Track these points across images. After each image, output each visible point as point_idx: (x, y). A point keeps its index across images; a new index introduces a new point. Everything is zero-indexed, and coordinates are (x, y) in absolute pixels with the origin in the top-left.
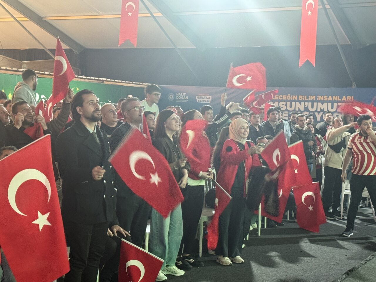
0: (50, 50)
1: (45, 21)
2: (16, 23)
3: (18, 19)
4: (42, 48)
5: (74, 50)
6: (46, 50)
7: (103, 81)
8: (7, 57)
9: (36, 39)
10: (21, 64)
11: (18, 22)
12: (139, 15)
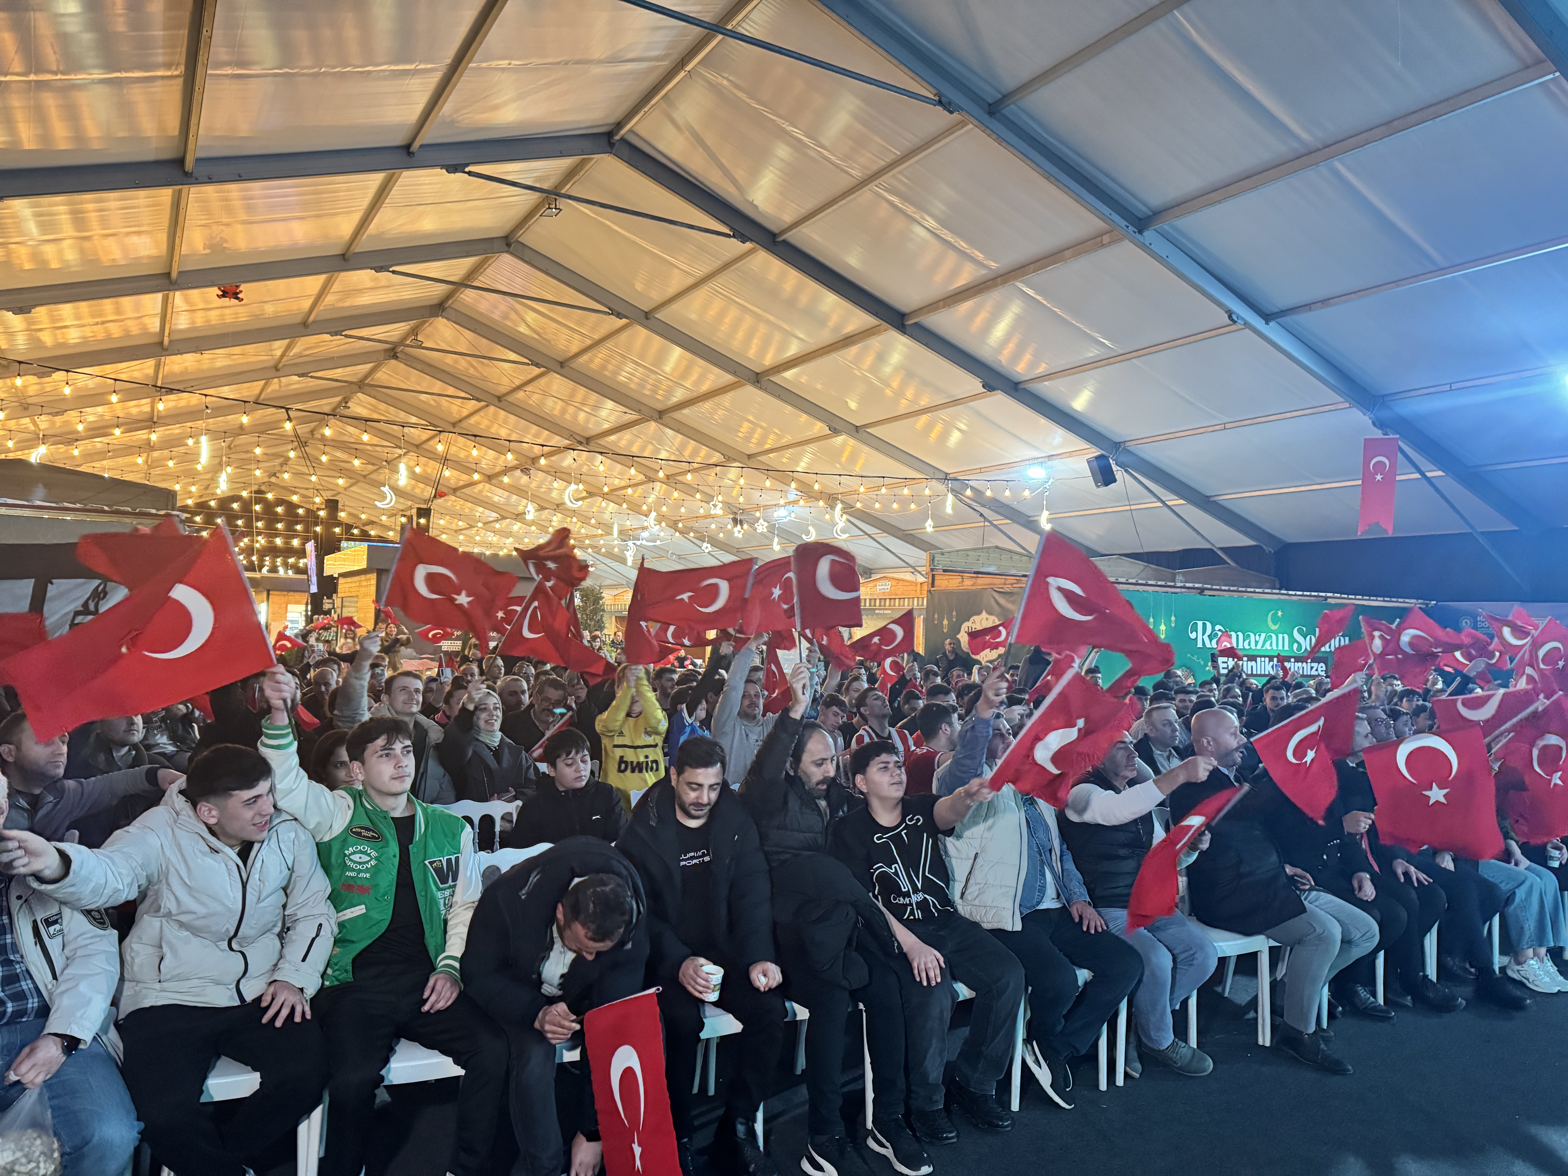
0: (1222, 549)
1: (1214, 501)
2: (1165, 509)
3: (1169, 503)
4: (1209, 546)
5: (1265, 547)
6: (1215, 549)
7: (1326, 598)
8: (1151, 566)
9: (1198, 533)
10: (1174, 575)
11: (1168, 507)
12: (1398, 478)
